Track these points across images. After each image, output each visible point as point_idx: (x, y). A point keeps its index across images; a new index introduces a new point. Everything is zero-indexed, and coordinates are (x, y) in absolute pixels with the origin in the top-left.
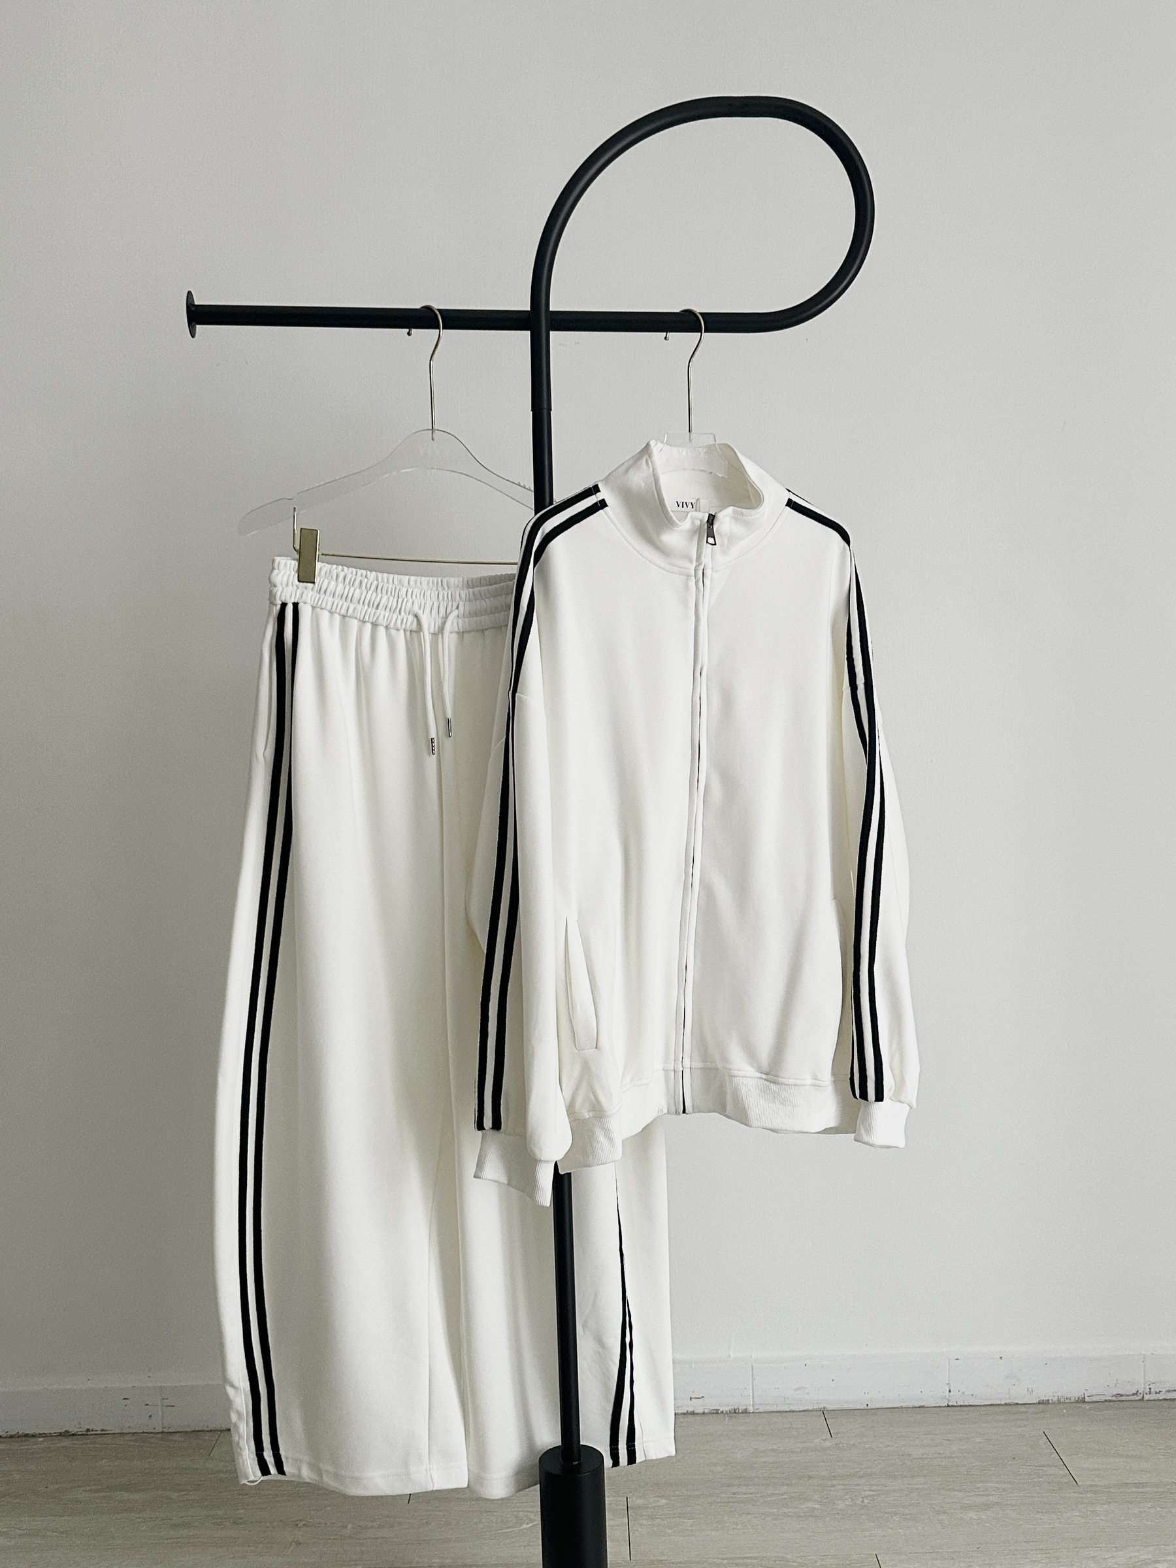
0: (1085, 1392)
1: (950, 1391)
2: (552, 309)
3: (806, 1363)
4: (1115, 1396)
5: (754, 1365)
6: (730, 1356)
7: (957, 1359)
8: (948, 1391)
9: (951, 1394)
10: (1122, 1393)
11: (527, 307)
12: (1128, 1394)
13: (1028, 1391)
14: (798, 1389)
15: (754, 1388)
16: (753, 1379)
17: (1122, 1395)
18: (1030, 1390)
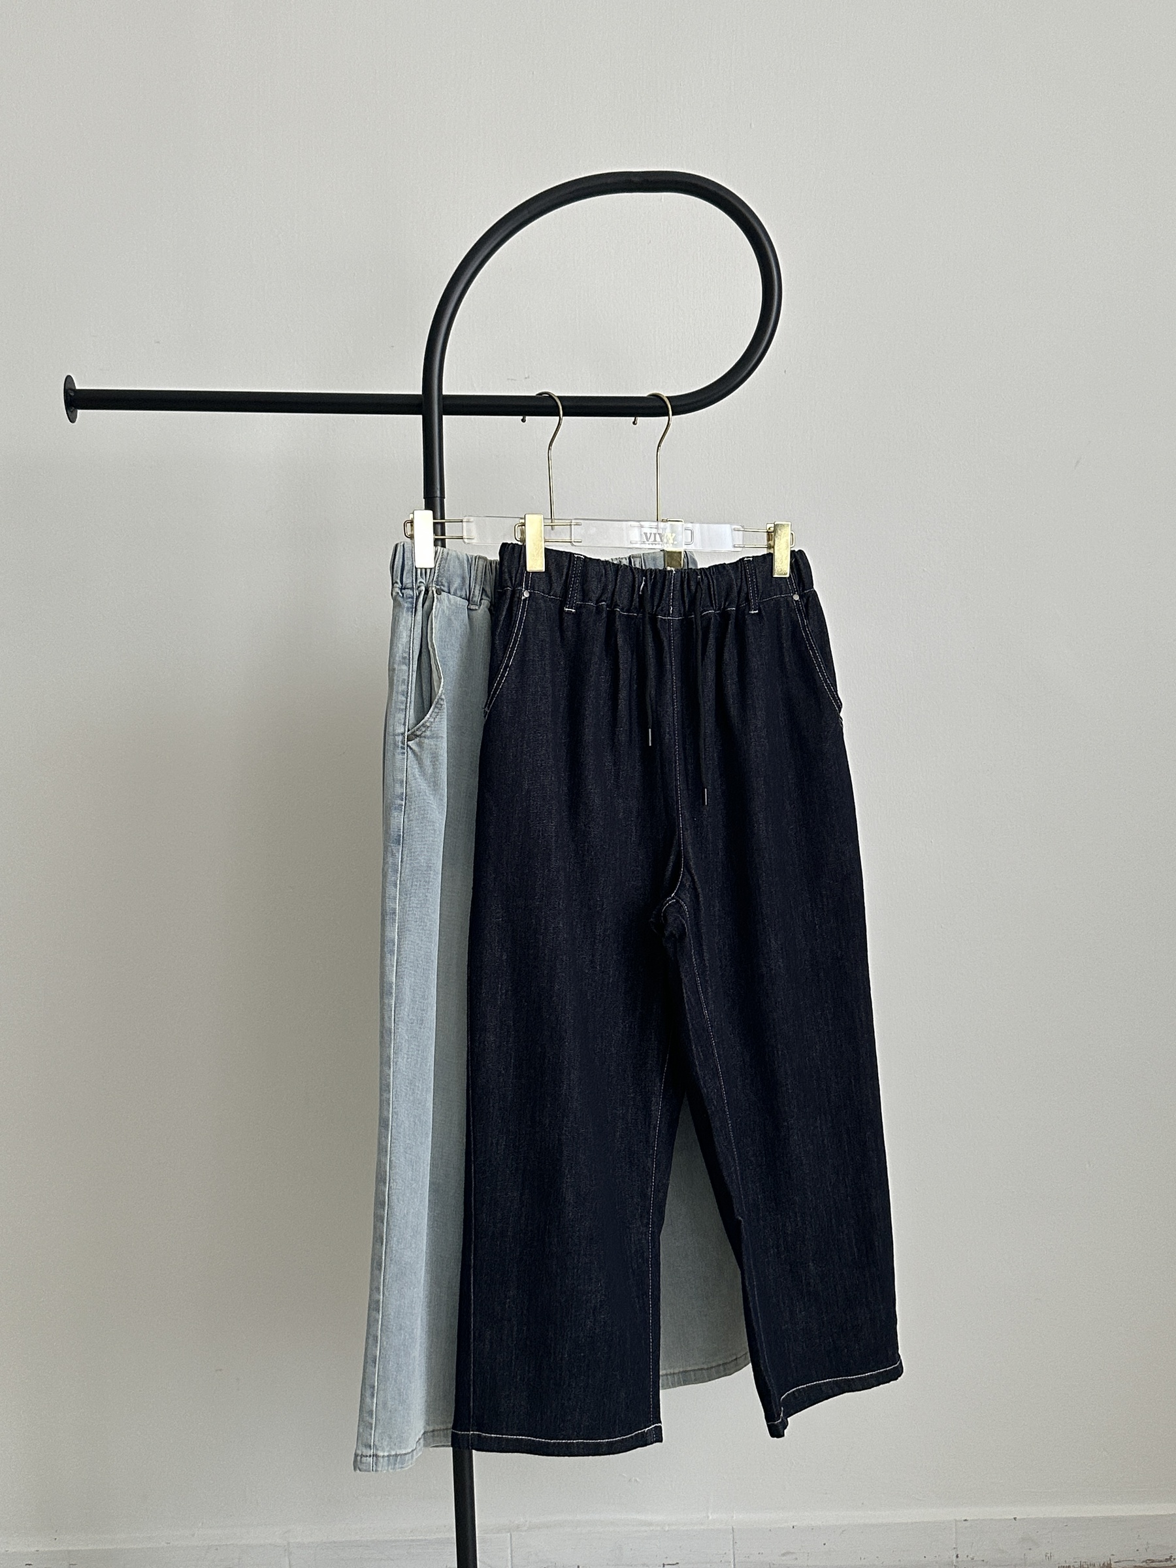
0: (1112, 1557)
1: (957, 1557)
2: (444, 393)
3: (795, 1524)
4: (1146, 1562)
5: (734, 1527)
6: (708, 1517)
7: (966, 1520)
8: (955, 1556)
9: (959, 1559)
10: (1153, 1558)
11: (418, 391)
12: (1160, 1559)
13: (1046, 1556)
14: (784, 1555)
15: (736, 1552)
16: (735, 1543)
17: (1153, 1561)
18: (1049, 1555)
